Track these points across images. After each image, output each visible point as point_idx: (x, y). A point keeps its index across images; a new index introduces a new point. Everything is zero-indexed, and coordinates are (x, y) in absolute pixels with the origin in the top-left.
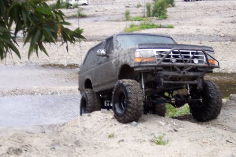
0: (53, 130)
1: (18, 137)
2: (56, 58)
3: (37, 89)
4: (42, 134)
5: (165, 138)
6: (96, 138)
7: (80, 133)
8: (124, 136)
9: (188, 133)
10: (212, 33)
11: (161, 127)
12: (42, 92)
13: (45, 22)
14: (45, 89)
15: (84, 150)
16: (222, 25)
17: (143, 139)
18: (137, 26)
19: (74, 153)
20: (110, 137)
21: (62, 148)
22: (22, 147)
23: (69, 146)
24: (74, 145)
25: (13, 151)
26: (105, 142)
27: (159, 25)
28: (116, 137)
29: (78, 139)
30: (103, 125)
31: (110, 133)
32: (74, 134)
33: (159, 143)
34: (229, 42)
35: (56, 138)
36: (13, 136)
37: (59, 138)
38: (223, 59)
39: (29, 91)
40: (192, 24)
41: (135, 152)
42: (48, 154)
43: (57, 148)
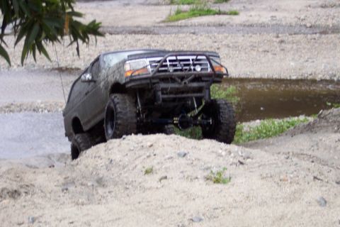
0: (65, 163)
1: (15, 174)
2: (68, 58)
3: (42, 103)
4: (50, 169)
5: (227, 174)
6: (126, 175)
7: (104, 167)
8: (167, 172)
9: (259, 166)
10: (294, 21)
11: (221, 158)
12: (49, 108)
13: (45, 12)
14: (53, 104)
15: (109, 192)
16: (307, 11)
17: (195, 175)
18: (185, 12)
19: (96, 197)
20: (147, 172)
21: (79, 188)
22: (21, 187)
23: (88, 187)
24: (96, 184)
25: (8, 193)
26: (140, 180)
27: (217, 11)
28: (156, 173)
29: (101, 176)
30: (137, 156)
31: (148, 167)
32: (95, 168)
33: (217, 181)
34: (318, 35)
35: (69, 175)
36: (8, 172)
37: (74, 175)
38: (310, 60)
39: (31, 106)
40: (264, 9)
41: (183, 194)
42: (58, 198)
43: (71, 188)
